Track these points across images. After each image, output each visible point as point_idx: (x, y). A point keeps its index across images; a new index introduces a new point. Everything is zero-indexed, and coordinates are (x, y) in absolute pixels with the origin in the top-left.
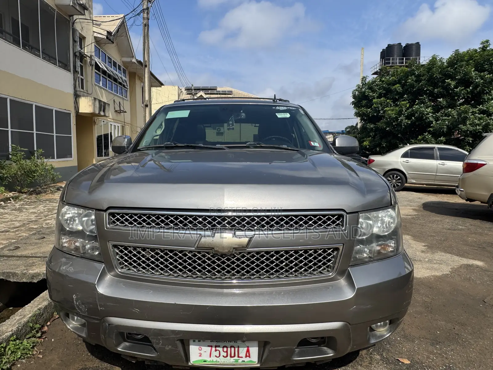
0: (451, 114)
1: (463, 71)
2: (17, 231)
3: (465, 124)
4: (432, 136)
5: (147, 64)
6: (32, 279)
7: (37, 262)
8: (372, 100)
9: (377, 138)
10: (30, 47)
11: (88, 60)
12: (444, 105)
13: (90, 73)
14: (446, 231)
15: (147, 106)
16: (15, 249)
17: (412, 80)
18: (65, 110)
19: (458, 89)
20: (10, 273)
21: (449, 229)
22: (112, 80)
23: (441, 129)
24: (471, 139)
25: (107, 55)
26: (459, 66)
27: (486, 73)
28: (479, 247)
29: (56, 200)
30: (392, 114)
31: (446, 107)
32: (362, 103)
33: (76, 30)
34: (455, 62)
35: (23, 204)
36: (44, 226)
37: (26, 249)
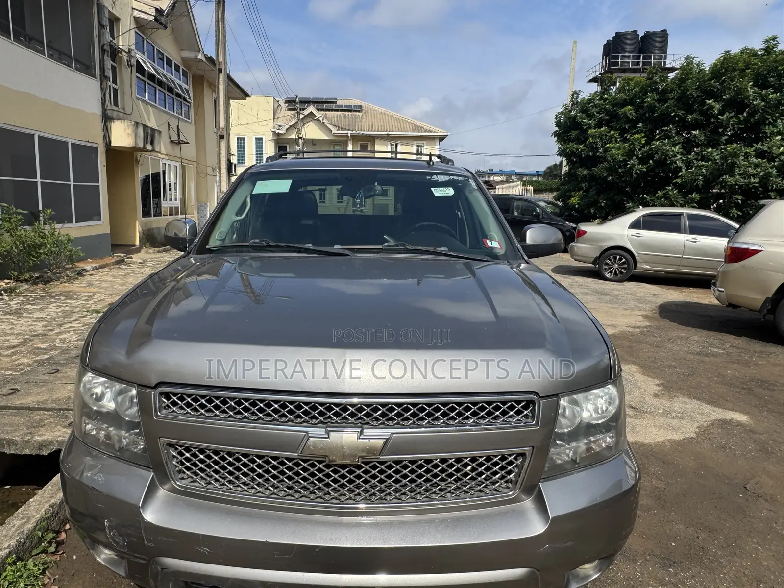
0: (711, 158)
1: (734, 87)
2: (13, 354)
3: (732, 175)
4: (678, 192)
5: (223, 67)
6: (40, 449)
7: (47, 419)
8: (586, 131)
9: (592, 192)
10: (27, 38)
11: (125, 57)
12: (701, 140)
13: (128, 79)
14: (692, 357)
15: (222, 137)
16: (11, 394)
17: (652, 98)
18: (88, 142)
19: (725, 116)
20: (5, 439)
21: (698, 354)
22: (165, 89)
23: (695, 182)
24: (740, 198)
25: (156, 47)
26: (729, 78)
27: (770, 90)
28: (743, 388)
29: (76, 294)
30: (618, 154)
31: (703, 144)
32: (571, 135)
33: (104, 6)
34: (723, 70)
35: (23, 303)
36: (57, 345)
37: (28, 394)
